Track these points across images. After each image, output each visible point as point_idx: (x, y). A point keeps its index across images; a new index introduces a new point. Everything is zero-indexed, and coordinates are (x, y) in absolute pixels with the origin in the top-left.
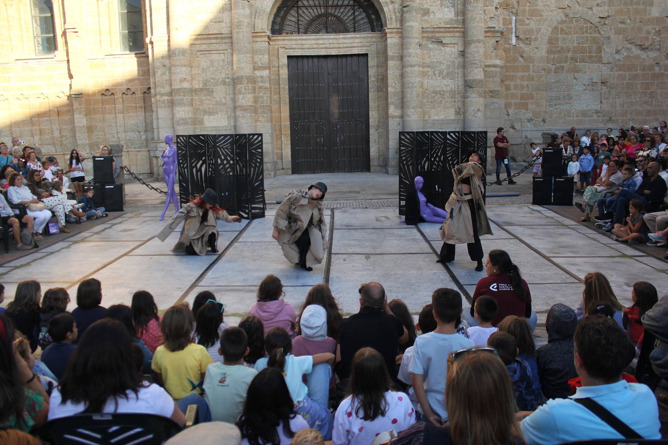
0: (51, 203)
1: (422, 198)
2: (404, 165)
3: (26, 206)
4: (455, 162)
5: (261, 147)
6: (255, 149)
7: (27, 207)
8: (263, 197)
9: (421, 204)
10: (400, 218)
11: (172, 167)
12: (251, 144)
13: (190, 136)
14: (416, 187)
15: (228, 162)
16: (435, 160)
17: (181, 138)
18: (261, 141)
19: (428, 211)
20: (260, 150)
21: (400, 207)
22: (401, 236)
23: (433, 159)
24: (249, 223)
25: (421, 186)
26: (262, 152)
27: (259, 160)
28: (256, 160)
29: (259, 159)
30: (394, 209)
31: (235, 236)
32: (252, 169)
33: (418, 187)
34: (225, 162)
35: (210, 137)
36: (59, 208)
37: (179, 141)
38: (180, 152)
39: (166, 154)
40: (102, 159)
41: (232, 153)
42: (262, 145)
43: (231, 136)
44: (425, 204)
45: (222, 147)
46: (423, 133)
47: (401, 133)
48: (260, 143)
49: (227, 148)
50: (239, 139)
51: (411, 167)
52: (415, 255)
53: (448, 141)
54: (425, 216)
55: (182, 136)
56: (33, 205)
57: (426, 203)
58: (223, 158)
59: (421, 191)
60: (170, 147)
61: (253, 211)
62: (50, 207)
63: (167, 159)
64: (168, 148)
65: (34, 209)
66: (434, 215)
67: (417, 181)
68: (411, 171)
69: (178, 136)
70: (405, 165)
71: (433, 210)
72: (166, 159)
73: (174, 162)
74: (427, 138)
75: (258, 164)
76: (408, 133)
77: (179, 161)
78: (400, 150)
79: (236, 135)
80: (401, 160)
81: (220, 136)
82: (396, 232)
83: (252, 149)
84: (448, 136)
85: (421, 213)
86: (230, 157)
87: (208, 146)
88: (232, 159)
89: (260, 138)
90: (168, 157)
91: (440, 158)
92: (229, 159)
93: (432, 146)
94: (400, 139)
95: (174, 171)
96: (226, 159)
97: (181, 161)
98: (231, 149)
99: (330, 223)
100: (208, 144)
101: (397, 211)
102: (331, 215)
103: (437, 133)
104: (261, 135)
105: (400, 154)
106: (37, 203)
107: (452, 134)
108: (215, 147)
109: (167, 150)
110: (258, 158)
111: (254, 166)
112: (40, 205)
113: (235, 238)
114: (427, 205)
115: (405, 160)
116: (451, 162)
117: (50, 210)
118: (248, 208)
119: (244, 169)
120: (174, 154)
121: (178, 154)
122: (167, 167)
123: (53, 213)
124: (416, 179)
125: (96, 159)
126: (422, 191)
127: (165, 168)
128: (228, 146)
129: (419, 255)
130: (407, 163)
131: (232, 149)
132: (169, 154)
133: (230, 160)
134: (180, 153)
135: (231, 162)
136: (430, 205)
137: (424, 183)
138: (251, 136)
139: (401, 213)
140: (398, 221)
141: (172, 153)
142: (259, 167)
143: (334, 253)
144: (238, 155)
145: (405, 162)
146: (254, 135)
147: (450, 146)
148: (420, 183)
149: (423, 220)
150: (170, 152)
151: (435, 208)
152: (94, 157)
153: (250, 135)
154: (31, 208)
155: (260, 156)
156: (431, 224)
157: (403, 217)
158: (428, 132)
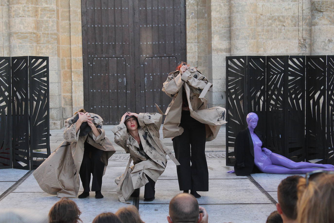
1: (256, 141)
2: (232, 100)
4: (299, 97)
5: (46, 74)
6: (39, 77)
8: (48, 141)
9: (255, 149)
10: (228, 169)
12: (33, 71)
14: (249, 127)
16: (273, 93)
18: (47, 66)
19: (265, 158)
20: (45, 79)
21: (228, 154)
22: (230, 186)
23: (270, 93)
24: (28, 173)
25: (254, 124)
26: (48, 82)
27: (43, 92)
28: (39, 92)
29: (44, 90)
30: (220, 160)
31: (10, 186)
32: (35, 103)
33: (251, 127)
41: (8, 82)
42: (47, 72)
43: (7, 59)
44: (260, 148)
46: (256, 58)
47: (229, 59)
48: (46, 69)
50: (18, 63)
51: (241, 103)
52: (248, 205)
53: (289, 69)
54: (260, 164)
57: (262, 147)
59: (254, 132)
61: (35, 159)
66: (273, 164)
67: (250, 119)
68: (242, 107)
70: (234, 99)
71: (271, 157)
74: (262, 65)
75: (42, 98)
76: (238, 58)
78: (227, 81)
79: (14, 58)
80: (228, 93)
82: (223, 182)
83: (35, 77)
84: (290, 62)
85: (255, 160)
86: (5, 87)
88: (8, 89)
89: (45, 64)
91: (279, 90)
92: (3, 90)
93: (269, 74)
94: (228, 66)
98: (5, 76)
101: (224, 161)
103: (275, 58)
104: (46, 59)
105: (227, 86)
107: (295, 60)
110: (42, 89)
111: (36, 98)
113: (10, 189)
114: (263, 151)
115: (233, 93)
116: (293, 96)
118: (27, 155)
119: (24, 103)
124: (248, 116)
126: (256, 131)
128: (3, 73)
129: (254, 206)
130: (236, 98)
131: (8, 78)
133: (5, 91)
135: (7, 94)
136: (267, 150)
137: (259, 122)
138: (34, 60)
139: (229, 163)
140: (226, 171)
142: (43, 101)
144: (15, 84)
145: (233, 96)
146: (37, 58)
147: (293, 74)
148: (253, 121)
149: (258, 170)
151: (274, 154)
153: (32, 58)
155: (45, 86)
156: (269, 174)
157: (232, 168)
158: (263, 58)
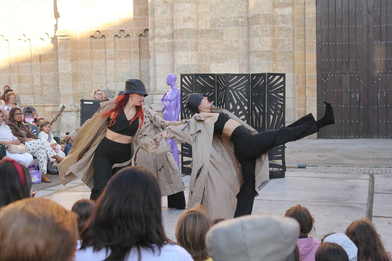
0: (33, 146)
3: (6, 146)
5: (283, 90)
6: (276, 92)
7: (7, 148)
8: (283, 153)
11: (173, 112)
12: (271, 87)
13: (197, 76)
15: (242, 108)
17: (186, 77)
18: (284, 82)
20: (282, 94)
26: (284, 97)
27: (280, 107)
28: (276, 106)
29: (281, 104)
32: (272, 117)
34: (238, 107)
35: (221, 76)
36: (41, 153)
37: (183, 80)
38: (184, 94)
39: (168, 95)
40: (92, 103)
41: (247, 97)
42: (284, 87)
43: (247, 76)
45: (235, 89)
48: (282, 85)
49: (241, 91)
50: (257, 80)
55: (188, 75)
56: (13, 147)
58: (236, 102)
60: (172, 88)
61: (271, 169)
62: (31, 151)
63: (168, 102)
64: (171, 89)
65: (14, 151)
69: (182, 76)
72: (166, 103)
73: (177, 106)
75: (279, 112)
77: (182, 105)
79: (253, 75)
81: (233, 75)
83: (272, 92)
86: (244, 101)
87: (218, 88)
88: (247, 104)
89: (282, 80)
90: (170, 100)
92: (243, 104)
95: (176, 118)
96: (239, 103)
97: (185, 106)
98: (245, 91)
99: (369, 187)
100: (218, 85)
102: (370, 179)
104: (283, 75)
106: (18, 144)
108: (226, 88)
109: (169, 92)
110: (278, 104)
111: (273, 112)
112: (21, 147)
117: (32, 154)
119: (261, 117)
120: (177, 97)
121: (182, 96)
122: (168, 113)
123: (35, 158)
125: (85, 103)
127: (166, 114)
128: (243, 89)
131: (248, 93)
132: (171, 96)
133: (244, 106)
134: (185, 96)
135: (246, 108)
138: (272, 76)
141: (174, 96)
142: (280, 115)
143: (376, 215)
144: (254, 99)
146: (275, 75)
150: (172, 94)
152: (82, 101)
153: (270, 74)
154: (11, 149)
155: (281, 101)
